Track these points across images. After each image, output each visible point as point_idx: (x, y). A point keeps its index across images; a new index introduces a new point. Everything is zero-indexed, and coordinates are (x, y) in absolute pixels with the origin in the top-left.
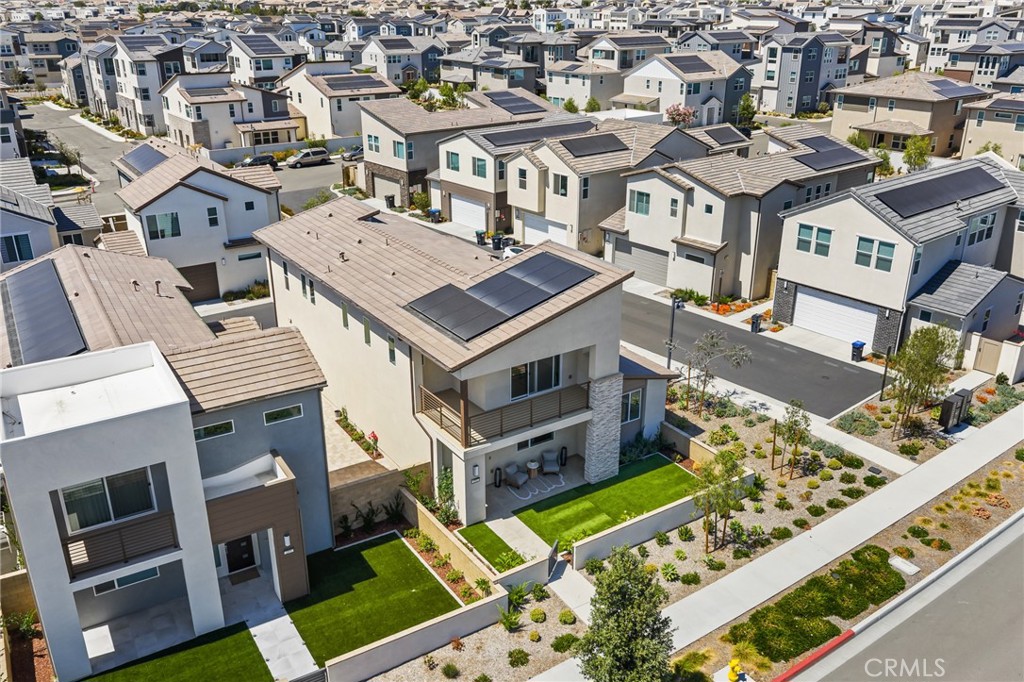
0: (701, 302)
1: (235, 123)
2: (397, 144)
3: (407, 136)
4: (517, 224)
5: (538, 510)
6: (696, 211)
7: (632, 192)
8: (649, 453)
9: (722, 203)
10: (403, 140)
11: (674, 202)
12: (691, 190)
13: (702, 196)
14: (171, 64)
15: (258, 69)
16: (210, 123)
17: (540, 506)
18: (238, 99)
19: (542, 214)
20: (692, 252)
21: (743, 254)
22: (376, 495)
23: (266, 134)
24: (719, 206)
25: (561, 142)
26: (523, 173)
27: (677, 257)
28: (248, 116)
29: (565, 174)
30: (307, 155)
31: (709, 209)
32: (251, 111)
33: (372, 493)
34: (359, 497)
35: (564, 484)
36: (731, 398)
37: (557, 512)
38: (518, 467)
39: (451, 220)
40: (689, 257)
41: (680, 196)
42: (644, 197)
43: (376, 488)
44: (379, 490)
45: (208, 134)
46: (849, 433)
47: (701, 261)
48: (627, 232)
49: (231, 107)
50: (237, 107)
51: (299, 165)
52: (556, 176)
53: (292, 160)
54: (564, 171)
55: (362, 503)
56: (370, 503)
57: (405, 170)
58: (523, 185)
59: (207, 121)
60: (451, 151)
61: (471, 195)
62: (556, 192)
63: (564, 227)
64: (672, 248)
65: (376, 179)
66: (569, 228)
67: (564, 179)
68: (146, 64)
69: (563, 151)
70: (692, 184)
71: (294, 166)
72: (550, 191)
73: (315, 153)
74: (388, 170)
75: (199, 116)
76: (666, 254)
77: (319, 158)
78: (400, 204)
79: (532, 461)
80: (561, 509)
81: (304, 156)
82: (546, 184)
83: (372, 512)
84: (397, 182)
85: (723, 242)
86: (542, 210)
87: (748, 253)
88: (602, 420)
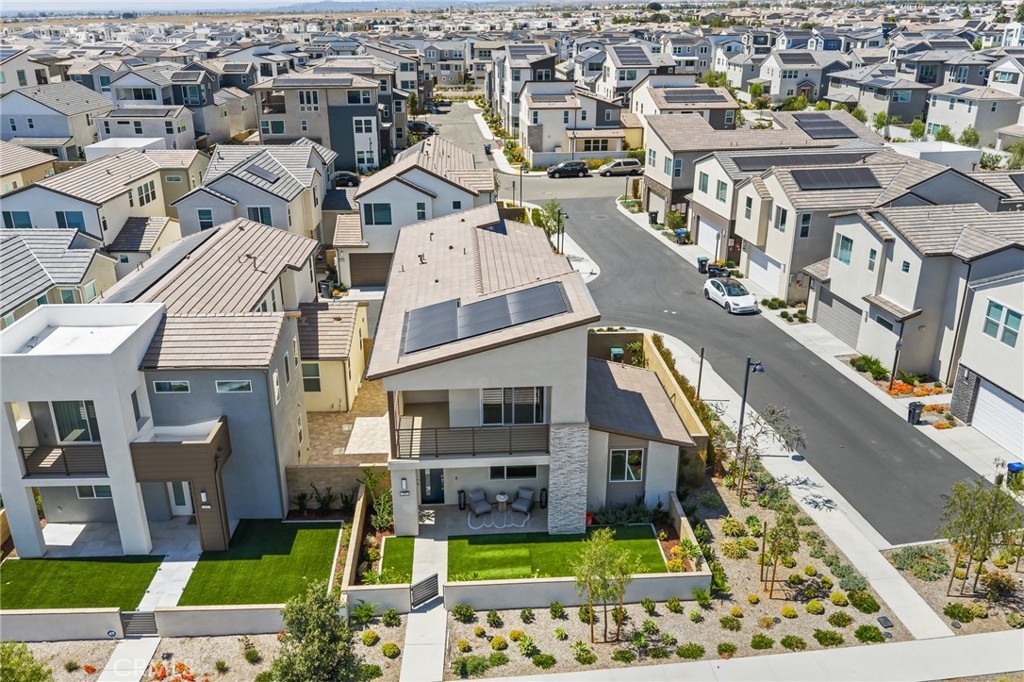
0: (879, 375)
1: (567, 129)
2: (667, 160)
3: (675, 153)
4: (744, 255)
5: (471, 543)
6: (893, 267)
7: (838, 235)
8: (638, 520)
9: (919, 262)
10: (671, 156)
11: (873, 252)
12: (891, 241)
13: (901, 250)
14: (544, 71)
15: (622, 79)
16: (544, 128)
17: (475, 540)
18: (573, 106)
19: (762, 248)
20: (883, 317)
21: (947, 329)
22: (336, 483)
23: (596, 142)
24: (916, 263)
25: (792, 172)
26: (749, 201)
27: (869, 319)
28: (580, 123)
29: (786, 208)
30: (619, 164)
31: (906, 266)
32: (584, 118)
33: (333, 480)
34: (320, 480)
35: (523, 526)
36: (791, 488)
37: (488, 550)
38: (485, 495)
39: (696, 244)
40: (880, 321)
41: (879, 247)
42: (847, 242)
43: (337, 476)
44: (339, 479)
45: (541, 138)
46: (899, 569)
47: (889, 327)
48: (828, 281)
49: (566, 114)
50: (571, 114)
51: (608, 174)
52: (778, 208)
53: (604, 168)
54: (786, 205)
55: (322, 486)
56: (329, 489)
57: (670, 187)
58: (748, 215)
59: (542, 125)
60: (704, 172)
61: (713, 219)
62: (776, 226)
63: (778, 265)
64: (865, 307)
65: (651, 194)
66: (782, 266)
67: (785, 212)
68: (522, 71)
69: (791, 180)
70: (894, 235)
71: (603, 175)
72: (772, 224)
73: (626, 164)
74: (658, 186)
75: (535, 121)
76: (859, 312)
77: (629, 168)
78: (662, 222)
79: (502, 493)
80: (494, 549)
81: (615, 165)
82: (769, 217)
83: (331, 498)
84: (663, 198)
85: (915, 308)
86: (762, 244)
87: (951, 328)
88: (561, 469)
